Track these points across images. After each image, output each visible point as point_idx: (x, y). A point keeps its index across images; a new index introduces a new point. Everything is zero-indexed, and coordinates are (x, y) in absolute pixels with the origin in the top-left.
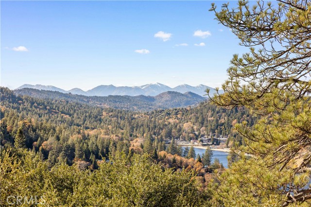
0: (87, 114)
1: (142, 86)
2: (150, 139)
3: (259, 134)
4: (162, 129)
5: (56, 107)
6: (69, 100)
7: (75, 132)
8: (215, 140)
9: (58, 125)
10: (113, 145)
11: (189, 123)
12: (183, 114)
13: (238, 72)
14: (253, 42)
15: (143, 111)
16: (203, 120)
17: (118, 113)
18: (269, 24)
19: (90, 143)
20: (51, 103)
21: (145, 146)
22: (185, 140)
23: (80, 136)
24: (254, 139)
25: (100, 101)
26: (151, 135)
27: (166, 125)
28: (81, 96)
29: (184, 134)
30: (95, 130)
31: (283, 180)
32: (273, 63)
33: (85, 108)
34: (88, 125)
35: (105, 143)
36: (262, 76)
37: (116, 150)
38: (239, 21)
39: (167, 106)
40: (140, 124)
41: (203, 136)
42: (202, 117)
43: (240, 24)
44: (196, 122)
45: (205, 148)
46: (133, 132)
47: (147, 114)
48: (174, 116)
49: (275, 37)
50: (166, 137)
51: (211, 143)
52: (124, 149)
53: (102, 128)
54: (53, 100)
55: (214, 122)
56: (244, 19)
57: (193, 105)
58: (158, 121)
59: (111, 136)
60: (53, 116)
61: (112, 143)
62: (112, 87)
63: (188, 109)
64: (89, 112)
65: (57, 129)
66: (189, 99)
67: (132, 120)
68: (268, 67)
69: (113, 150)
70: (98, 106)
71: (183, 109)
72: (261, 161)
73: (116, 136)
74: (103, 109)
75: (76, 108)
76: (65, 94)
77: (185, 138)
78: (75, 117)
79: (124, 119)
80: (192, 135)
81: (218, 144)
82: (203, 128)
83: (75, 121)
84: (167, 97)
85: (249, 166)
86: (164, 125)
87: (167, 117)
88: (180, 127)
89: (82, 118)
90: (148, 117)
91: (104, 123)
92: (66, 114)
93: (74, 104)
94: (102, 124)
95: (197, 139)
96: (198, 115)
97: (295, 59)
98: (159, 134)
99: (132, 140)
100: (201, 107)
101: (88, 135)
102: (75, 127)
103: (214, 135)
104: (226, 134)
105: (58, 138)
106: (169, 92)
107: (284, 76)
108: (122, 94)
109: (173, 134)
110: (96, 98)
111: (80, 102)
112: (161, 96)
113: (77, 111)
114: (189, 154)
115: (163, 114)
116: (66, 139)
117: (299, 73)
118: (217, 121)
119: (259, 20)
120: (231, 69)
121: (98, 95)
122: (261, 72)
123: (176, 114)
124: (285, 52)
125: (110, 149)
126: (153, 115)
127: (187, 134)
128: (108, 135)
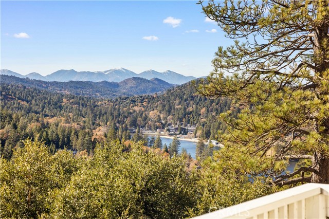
0: (46, 101)
1: (106, 72)
2: (114, 128)
3: (243, 122)
4: (127, 117)
5: (12, 92)
6: (27, 85)
7: (33, 120)
8: (182, 129)
9: (15, 113)
10: (74, 134)
11: (156, 111)
12: (149, 102)
13: (222, 64)
14: (237, 35)
15: (106, 98)
16: (170, 108)
17: (80, 100)
18: (253, 18)
19: (49, 132)
20: (7, 89)
21: (109, 135)
22: (150, 129)
23: (39, 124)
24: (238, 128)
25: (60, 87)
26: (115, 124)
27: (131, 113)
28: (39, 81)
29: (150, 122)
30: (55, 118)
31: (264, 166)
32: (255, 55)
33: (44, 94)
34: (48, 112)
35: (66, 132)
36: (245, 67)
37: (77, 139)
38: (224, 15)
39: (132, 94)
40: (103, 112)
41: (170, 125)
42: (169, 105)
43: (225, 17)
44: (163, 110)
45: (172, 138)
46: (95, 120)
47: (111, 101)
48: (140, 104)
49: (258, 30)
50: (131, 126)
51: (178, 133)
52: (86, 138)
53: (62, 115)
54: (9, 85)
55: (182, 111)
56: (229, 13)
57: (160, 92)
58: (123, 109)
59: (72, 124)
60: (9, 103)
61: (73, 132)
62: (73, 72)
63: (155, 96)
64: (49, 98)
65: (14, 116)
66: (155, 86)
67: (95, 107)
68: (250, 59)
69: (75, 139)
70: (58, 92)
71: (149, 96)
72: (244, 149)
73: (78, 124)
74: (63, 96)
75: (34, 94)
76: (22, 79)
77: (151, 127)
78: (33, 104)
79: (86, 107)
80: (158, 123)
81: (186, 134)
82: (170, 117)
83: (33, 108)
84: (132, 84)
85: (232, 153)
86: (128, 113)
87: (131, 105)
88: (145, 115)
89: (41, 105)
90: (112, 104)
91: (64, 110)
92: (23, 100)
93: (32, 90)
94: (63, 112)
95: (163, 128)
96: (165, 103)
97: (276, 52)
98: (123, 123)
99: (94, 129)
100: (168, 94)
101: (48, 124)
102: (33, 114)
103: (182, 124)
104: (194, 123)
105: (15, 127)
106: (135, 79)
107: (265, 68)
108: (84, 79)
109: (138, 122)
110: (55, 84)
111: (39, 88)
112: (125, 82)
113: (35, 98)
114: (155, 144)
115: (127, 102)
116: (24, 128)
117: (279, 65)
118: (185, 109)
119: (243, 14)
120: (216, 60)
121: (58, 80)
122: (245, 64)
123: (142, 101)
124: (266, 45)
125: (71, 138)
126: (117, 103)
127: (153, 123)
128: (69, 123)
